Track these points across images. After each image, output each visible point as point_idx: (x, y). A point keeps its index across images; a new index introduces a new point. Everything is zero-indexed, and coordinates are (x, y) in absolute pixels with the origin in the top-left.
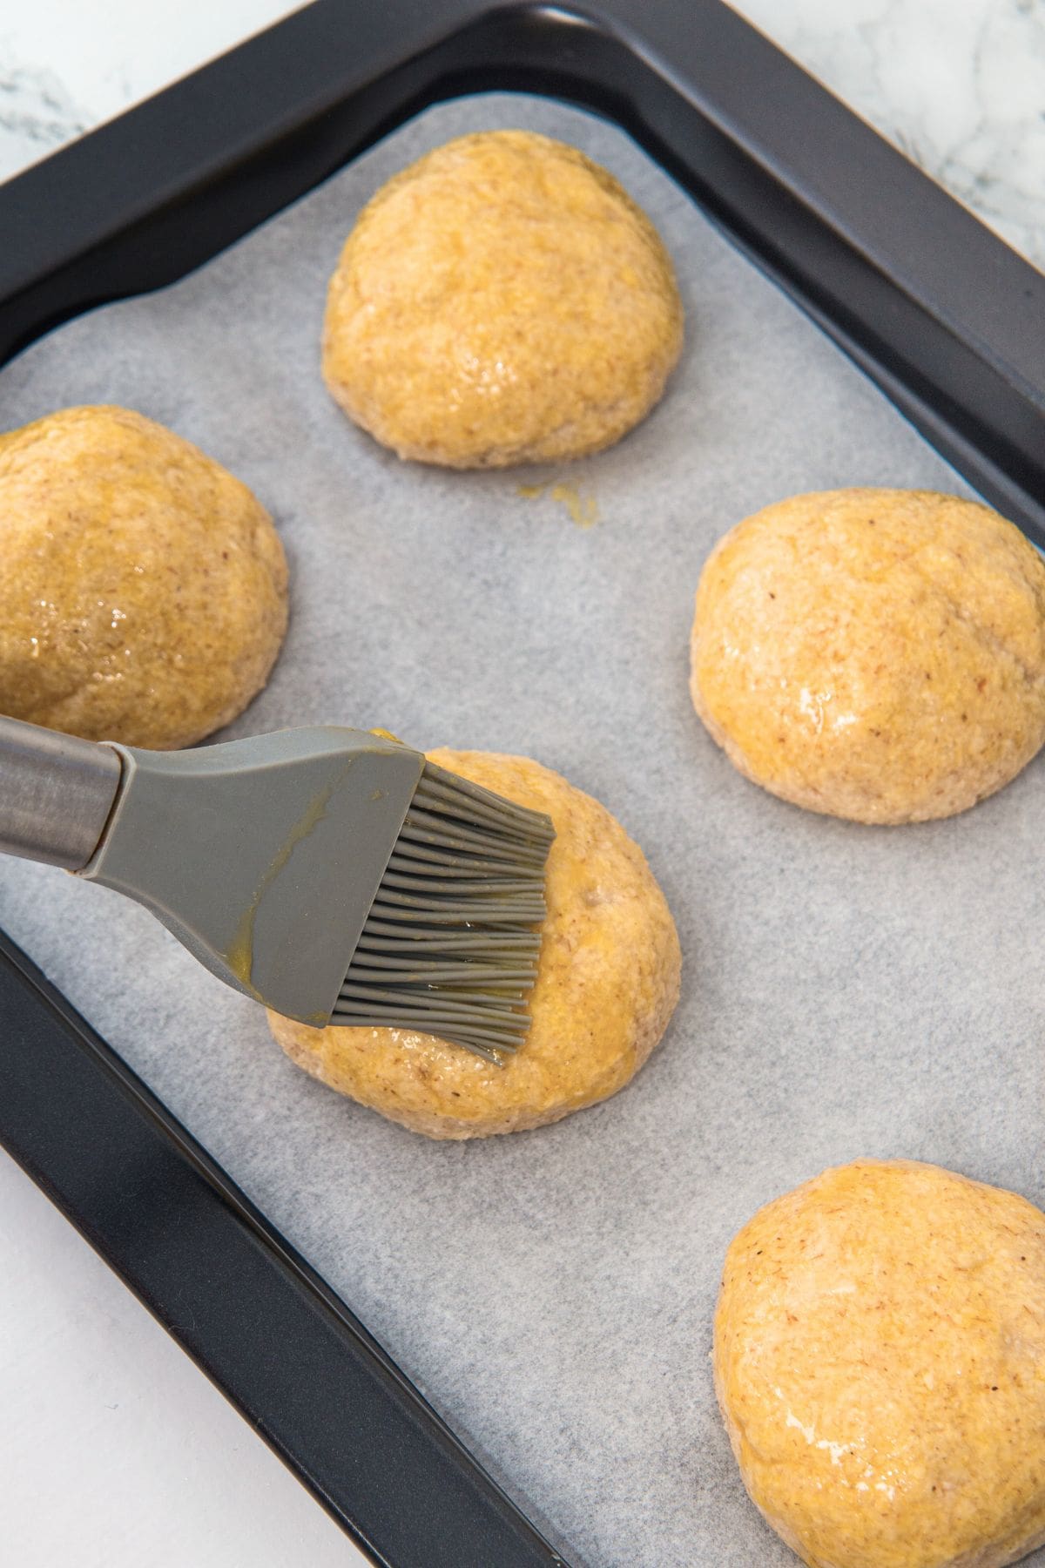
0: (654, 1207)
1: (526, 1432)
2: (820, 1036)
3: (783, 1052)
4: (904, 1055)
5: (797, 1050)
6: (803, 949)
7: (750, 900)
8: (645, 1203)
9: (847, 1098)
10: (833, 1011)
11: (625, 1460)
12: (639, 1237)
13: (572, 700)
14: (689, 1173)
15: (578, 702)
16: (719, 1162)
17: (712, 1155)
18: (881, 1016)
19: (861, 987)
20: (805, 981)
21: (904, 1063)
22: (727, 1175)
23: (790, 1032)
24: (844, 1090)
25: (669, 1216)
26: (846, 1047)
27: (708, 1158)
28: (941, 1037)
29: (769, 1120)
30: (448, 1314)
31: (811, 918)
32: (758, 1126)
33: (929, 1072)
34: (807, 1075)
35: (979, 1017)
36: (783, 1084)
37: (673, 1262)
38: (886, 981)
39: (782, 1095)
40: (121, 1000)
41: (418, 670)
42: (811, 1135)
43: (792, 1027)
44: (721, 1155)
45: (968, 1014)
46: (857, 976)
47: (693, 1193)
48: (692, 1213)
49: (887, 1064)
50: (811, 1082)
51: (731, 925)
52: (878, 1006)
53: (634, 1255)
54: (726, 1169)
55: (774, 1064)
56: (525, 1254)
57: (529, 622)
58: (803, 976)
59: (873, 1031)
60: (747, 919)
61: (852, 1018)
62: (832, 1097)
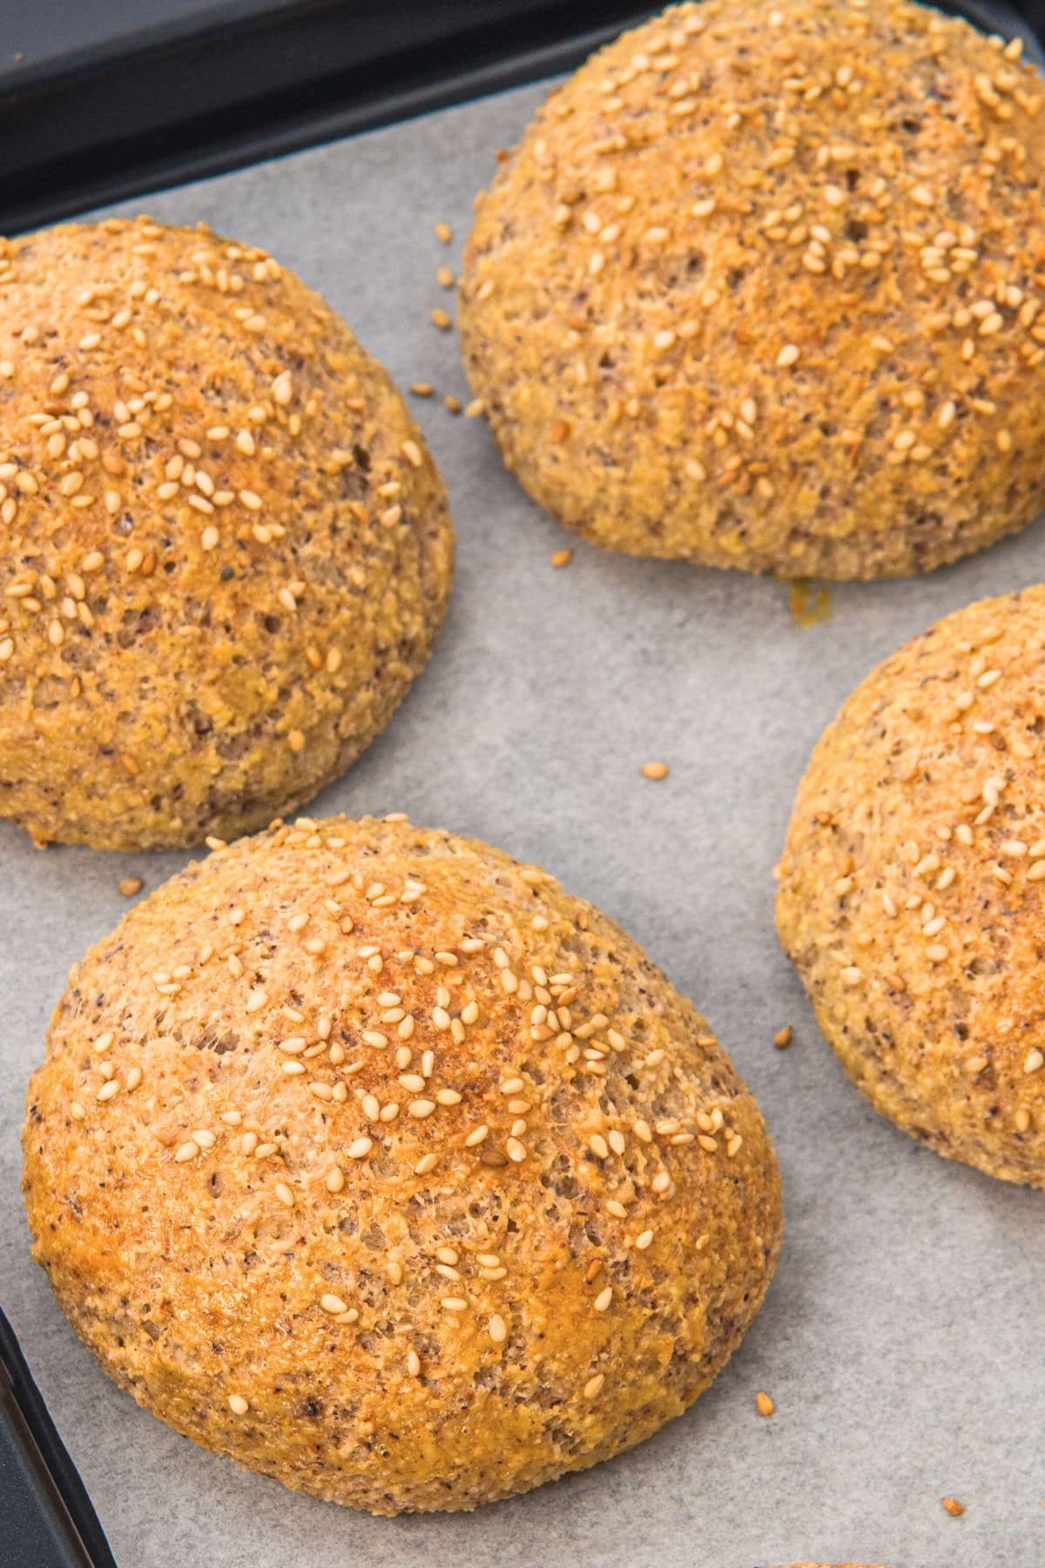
0: (583, 1544)
2: (894, 1378)
3: (836, 1385)
4: (1001, 1440)
5: (856, 1386)
6: (910, 1258)
7: (859, 1175)
8: (572, 1537)
9: (903, 1472)
10: (924, 1350)
13: (707, 842)
14: (646, 1514)
15: (713, 847)
16: (693, 1510)
17: (688, 1499)
18: (988, 1379)
19: (973, 1332)
20: (899, 1299)
21: (999, 1452)
22: (699, 1531)
23: (855, 1359)
24: (903, 1460)
25: (598, 1560)
26: (925, 1404)
27: (679, 1501)
29: (783, 1472)
31: (934, 1223)
32: (766, 1476)
33: (1028, 1473)
34: (858, 1425)
36: (821, 1428)
38: (1010, 1336)
39: (814, 1443)
41: (506, 751)
42: (834, 1509)
43: (860, 1354)
44: (699, 1501)
46: (973, 1315)
47: (643, 1540)
49: (974, 1445)
50: (862, 1436)
51: (821, 1202)
52: (989, 1364)
54: (700, 1522)
57: (685, 723)
58: (898, 1291)
59: (969, 1394)
60: (847, 1200)
61: (946, 1367)
62: (883, 1464)
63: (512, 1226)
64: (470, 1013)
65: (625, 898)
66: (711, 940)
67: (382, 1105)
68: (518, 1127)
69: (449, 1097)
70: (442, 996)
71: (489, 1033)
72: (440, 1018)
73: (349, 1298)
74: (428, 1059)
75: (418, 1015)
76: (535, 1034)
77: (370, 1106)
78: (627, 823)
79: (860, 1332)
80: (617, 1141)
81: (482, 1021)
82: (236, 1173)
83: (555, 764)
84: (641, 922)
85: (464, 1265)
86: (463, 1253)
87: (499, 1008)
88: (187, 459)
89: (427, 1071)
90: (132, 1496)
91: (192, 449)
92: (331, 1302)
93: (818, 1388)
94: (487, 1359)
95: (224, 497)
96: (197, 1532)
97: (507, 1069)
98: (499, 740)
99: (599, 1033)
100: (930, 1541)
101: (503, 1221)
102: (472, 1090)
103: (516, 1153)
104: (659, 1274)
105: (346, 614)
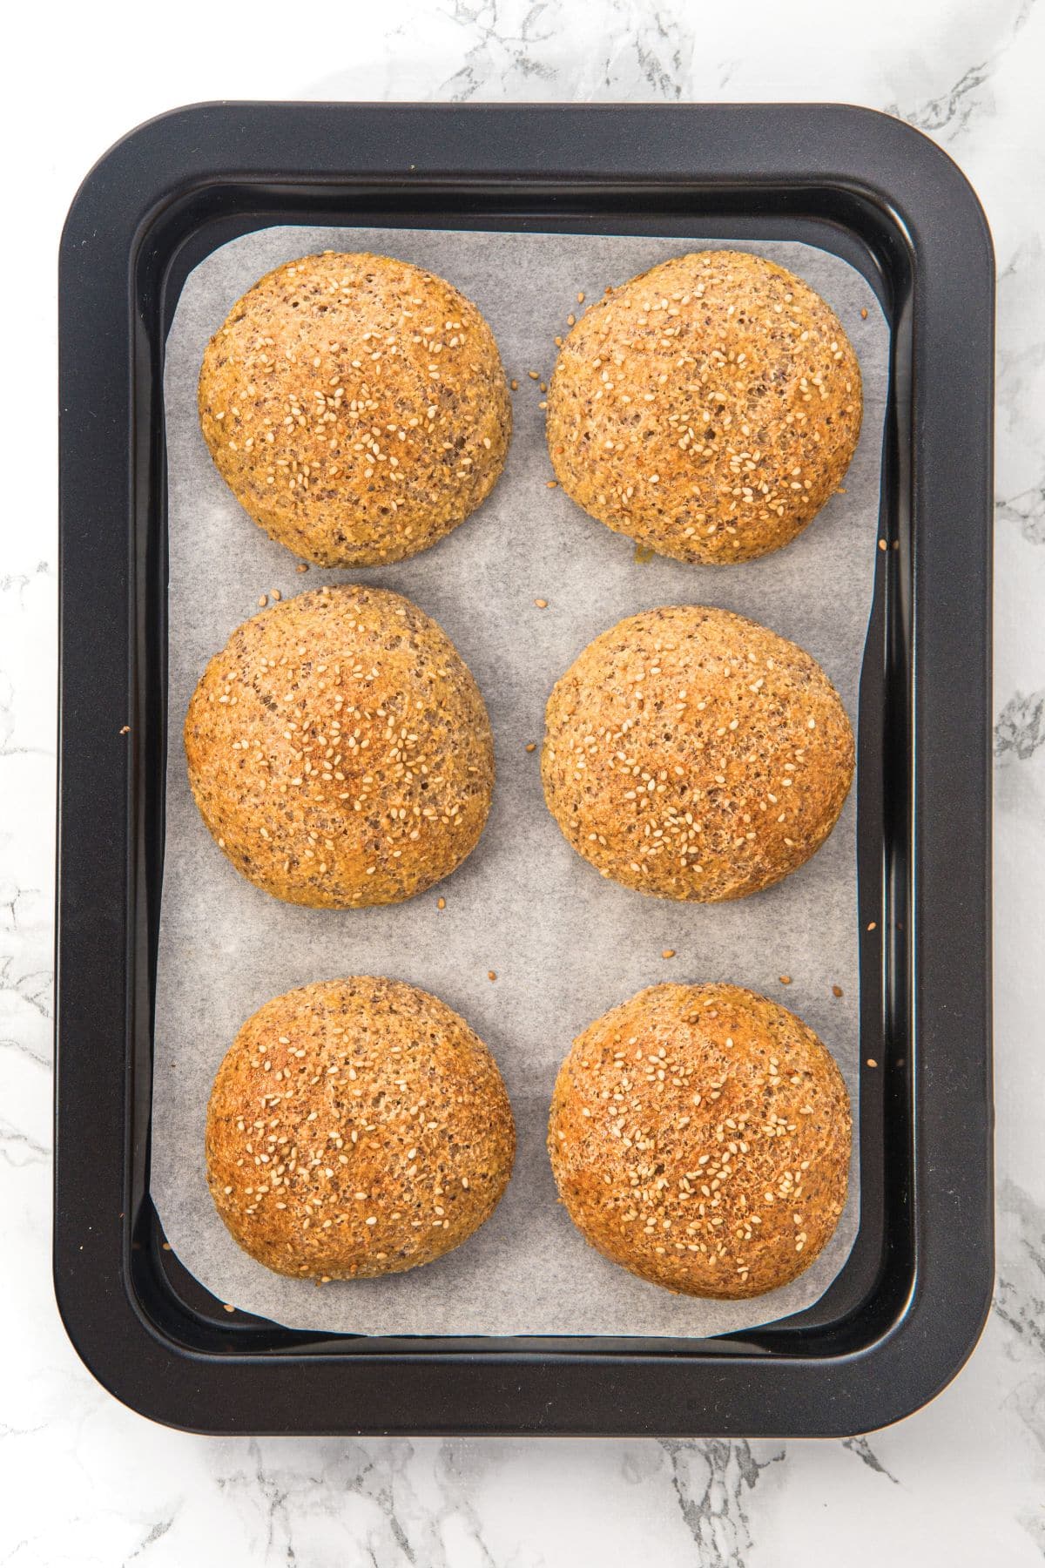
0: (345, 930)
1: (187, 986)
2: (497, 914)
3: (473, 907)
4: (525, 956)
5: (480, 911)
6: (531, 865)
7: (530, 821)
8: (343, 925)
9: (479, 954)
10: (515, 907)
11: (217, 1036)
12: (323, 939)
13: (545, 645)
14: (376, 928)
15: (548, 648)
16: (394, 934)
17: (394, 928)
18: (534, 929)
19: (538, 908)
20: (516, 882)
21: (522, 960)
22: (391, 944)
23: (486, 900)
24: (483, 949)
25: (346, 940)
26: (504, 930)
27: (391, 928)
28: (549, 964)
29: (435, 933)
30: (202, 906)
31: (548, 854)
32: (428, 932)
33: (529, 974)
34: (473, 928)
35: (574, 970)
36: (458, 922)
37: (324, 965)
38: (552, 915)
39: (453, 927)
40: (192, 630)
41: (483, 570)
42: (446, 957)
43: (489, 899)
44: (399, 931)
45: (571, 964)
46: (542, 900)
47: (368, 939)
48: (357, 949)
49: (514, 954)
50: (472, 933)
51: (510, 826)
52: (537, 923)
53: (313, 946)
54: (393, 940)
55: (463, 909)
56: (266, 903)
57: (565, 585)
58: (518, 879)
59: (523, 932)
60: (520, 829)
61: (520, 918)
62: (473, 947)
63: (345, 832)
64: (365, 744)
65: (498, 659)
66: (524, 691)
67: (313, 768)
68: (363, 797)
69: (340, 776)
70: (357, 733)
71: (369, 754)
72: (351, 742)
73: (271, 833)
74: (338, 758)
75: (344, 736)
76: (388, 761)
77: (308, 767)
78: (517, 623)
79: (494, 890)
80: (403, 813)
81: (369, 748)
82: (251, 765)
83: (500, 584)
84: (500, 672)
85: (319, 841)
86: (320, 836)
87: (379, 745)
88: (373, 436)
89: (336, 763)
91: (377, 432)
92: (264, 832)
93: (466, 905)
94: (316, 875)
95: (382, 457)
96: (201, 863)
97: (370, 772)
98: (483, 564)
99: (418, 766)
100: (477, 985)
101: (342, 829)
102: (351, 776)
103: (358, 807)
104: (399, 866)
105: (422, 513)
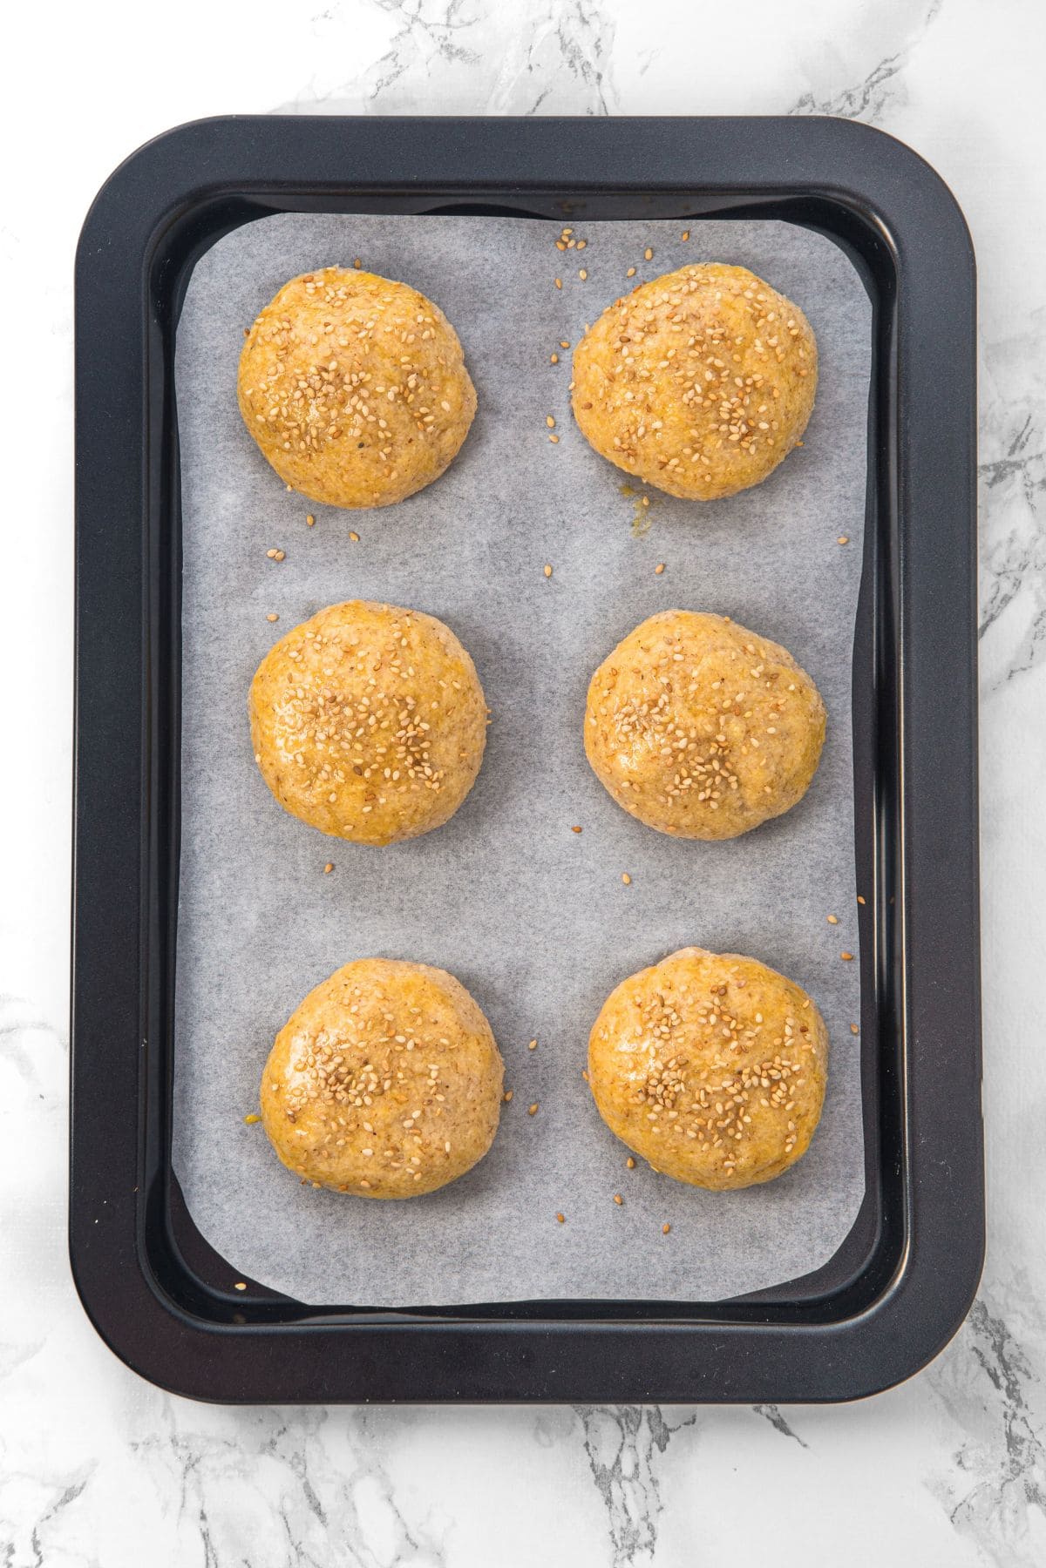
0: (357, 904)
1: (204, 962)
2: (506, 886)
4: (534, 927)
5: (489, 884)
6: (537, 838)
7: (536, 793)
8: (355, 899)
9: (490, 925)
10: (522, 879)
11: (234, 1011)
12: (337, 913)
13: (548, 621)
14: (387, 901)
15: (549, 624)
16: (405, 907)
17: (405, 901)
18: (541, 900)
19: (545, 879)
20: (524, 854)
21: (531, 931)
22: (402, 917)
23: (494, 872)
24: (492, 920)
25: (359, 914)
26: (512, 901)
27: (402, 901)
28: (557, 934)
29: (446, 906)
30: (218, 883)
31: (554, 826)
32: (438, 904)
33: (537, 944)
34: (482, 899)
35: (581, 940)
36: (468, 894)
37: (338, 938)
38: (559, 886)
39: (462, 900)
40: (204, 612)
41: (485, 548)
42: (457, 929)
43: (497, 871)
44: (410, 904)
45: (579, 934)
46: (549, 872)
47: (379, 912)
48: (370, 922)
49: (523, 925)
50: (481, 904)
51: (516, 799)
52: (545, 894)
53: (326, 920)
54: (405, 913)
55: (472, 881)
56: (280, 880)
57: (565, 561)
58: (525, 851)
59: (531, 903)
60: (526, 802)
61: (528, 889)
62: (484, 919)
66: (528, 667)
78: (519, 600)
83: (502, 563)
90: (199, 816)
